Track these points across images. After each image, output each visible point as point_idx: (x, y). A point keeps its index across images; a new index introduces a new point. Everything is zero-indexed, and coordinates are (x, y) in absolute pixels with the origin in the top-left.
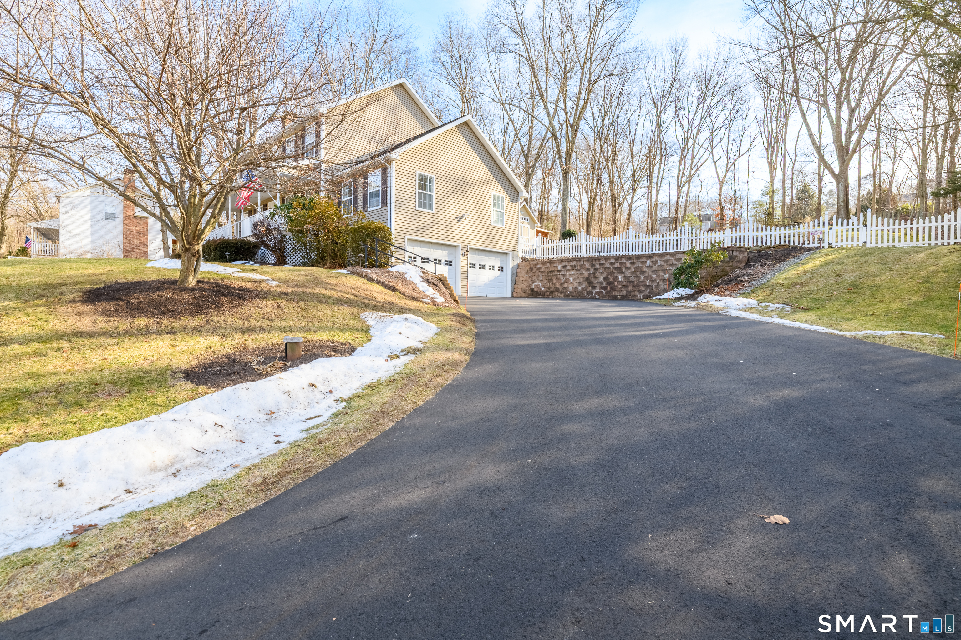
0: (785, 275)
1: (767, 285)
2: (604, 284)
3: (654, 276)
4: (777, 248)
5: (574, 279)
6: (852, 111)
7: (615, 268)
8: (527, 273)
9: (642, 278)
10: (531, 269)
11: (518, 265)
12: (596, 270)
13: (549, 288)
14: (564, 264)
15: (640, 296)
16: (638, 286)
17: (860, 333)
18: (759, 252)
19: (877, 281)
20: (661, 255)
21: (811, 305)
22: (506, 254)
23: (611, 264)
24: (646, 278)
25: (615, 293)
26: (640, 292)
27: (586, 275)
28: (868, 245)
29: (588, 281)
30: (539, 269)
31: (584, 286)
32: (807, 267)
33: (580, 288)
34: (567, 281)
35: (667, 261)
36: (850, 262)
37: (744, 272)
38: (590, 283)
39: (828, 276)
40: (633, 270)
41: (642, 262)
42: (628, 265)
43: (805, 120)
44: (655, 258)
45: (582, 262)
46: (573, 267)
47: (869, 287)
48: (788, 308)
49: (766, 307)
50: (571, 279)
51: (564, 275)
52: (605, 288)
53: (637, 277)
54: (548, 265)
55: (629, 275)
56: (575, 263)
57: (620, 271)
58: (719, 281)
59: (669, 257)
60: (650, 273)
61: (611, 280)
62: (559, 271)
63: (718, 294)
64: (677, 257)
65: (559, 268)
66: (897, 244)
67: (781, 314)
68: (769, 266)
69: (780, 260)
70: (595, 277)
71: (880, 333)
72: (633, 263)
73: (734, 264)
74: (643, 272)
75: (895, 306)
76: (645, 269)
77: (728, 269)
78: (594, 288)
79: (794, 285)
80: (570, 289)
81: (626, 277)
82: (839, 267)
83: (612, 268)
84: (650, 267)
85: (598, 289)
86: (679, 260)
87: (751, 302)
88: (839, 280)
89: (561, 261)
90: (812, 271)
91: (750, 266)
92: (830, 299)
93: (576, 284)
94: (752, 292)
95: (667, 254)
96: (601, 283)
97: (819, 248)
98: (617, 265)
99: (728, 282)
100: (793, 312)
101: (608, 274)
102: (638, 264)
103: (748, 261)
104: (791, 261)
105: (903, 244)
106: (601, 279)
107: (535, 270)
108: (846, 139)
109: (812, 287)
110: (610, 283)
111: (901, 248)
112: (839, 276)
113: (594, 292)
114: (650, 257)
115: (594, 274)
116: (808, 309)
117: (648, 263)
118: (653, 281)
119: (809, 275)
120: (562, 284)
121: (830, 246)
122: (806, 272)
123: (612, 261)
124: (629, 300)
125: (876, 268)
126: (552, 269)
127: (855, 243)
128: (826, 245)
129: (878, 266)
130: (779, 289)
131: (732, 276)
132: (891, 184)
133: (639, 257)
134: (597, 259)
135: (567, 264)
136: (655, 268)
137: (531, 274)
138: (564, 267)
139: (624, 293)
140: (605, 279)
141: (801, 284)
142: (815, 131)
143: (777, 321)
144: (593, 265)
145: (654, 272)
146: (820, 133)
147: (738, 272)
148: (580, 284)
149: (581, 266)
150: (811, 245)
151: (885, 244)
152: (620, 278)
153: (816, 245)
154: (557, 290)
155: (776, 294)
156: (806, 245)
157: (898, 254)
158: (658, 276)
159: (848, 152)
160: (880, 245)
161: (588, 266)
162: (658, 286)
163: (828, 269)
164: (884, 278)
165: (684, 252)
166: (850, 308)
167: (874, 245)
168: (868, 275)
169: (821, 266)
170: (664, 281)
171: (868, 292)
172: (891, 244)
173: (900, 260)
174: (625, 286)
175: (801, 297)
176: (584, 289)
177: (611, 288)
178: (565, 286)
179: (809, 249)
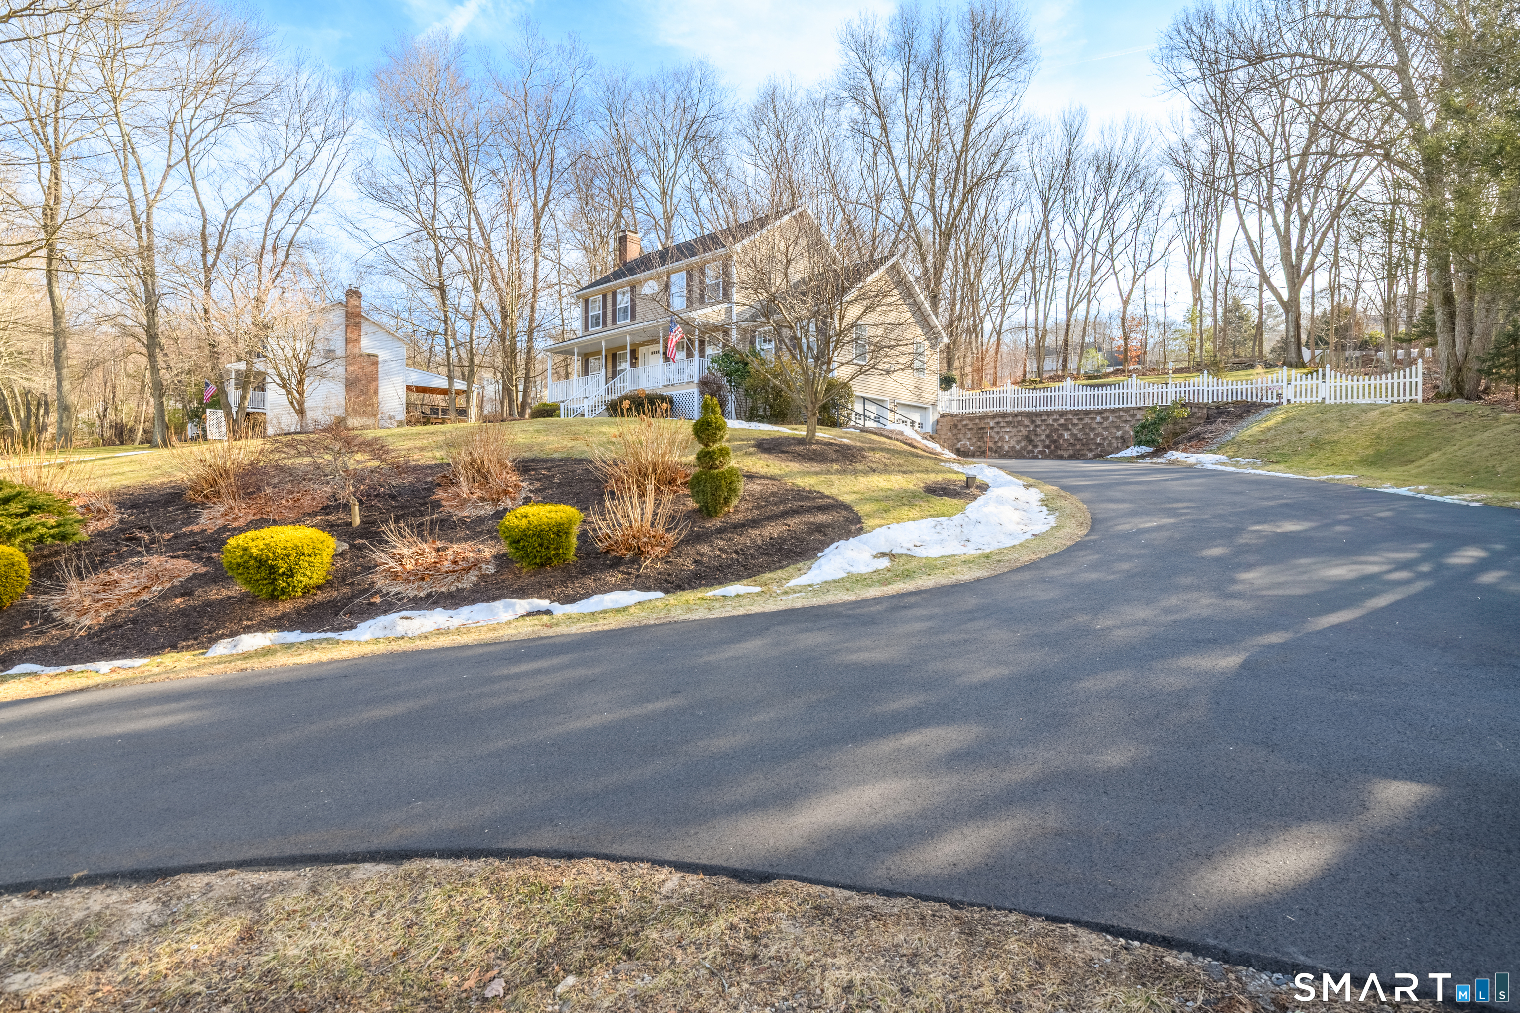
0: (1249, 432)
1: (1233, 441)
2: (1047, 442)
3: (1106, 433)
4: (1236, 404)
5: (1011, 437)
6: (1305, 220)
7: (1060, 425)
8: (950, 430)
9: (1092, 436)
10: (956, 426)
11: (937, 422)
12: (1036, 426)
13: (980, 447)
14: (997, 420)
15: (1091, 455)
16: (1088, 444)
17: (1324, 478)
18: (1218, 408)
19: (1336, 437)
20: (1113, 411)
21: (1279, 459)
22: (925, 408)
23: (1055, 420)
24: (1097, 435)
25: (1060, 452)
26: (1090, 450)
27: (1025, 432)
28: (1327, 401)
29: (1028, 439)
30: (966, 425)
31: (1023, 444)
32: (1269, 424)
33: (1018, 447)
34: (1002, 439)
35: (1120, 417)
36: (1311, 419)
37: (1205, 429)
38: (1030, 441)
39: (1291, 433)
40: (1080, 426)
41: (1092, 419)
42: (1075, 421)
43: (1243, 224)
44: (1106, 415)
45: (1019, 419)
46: (1009, 424)
47: (1329, 443)
48: (1259, 462)
49: (1238, 462)
50: (1007, 437)
51: (998, 433)
52: (1049, 447)
53: (1085, 434)
54: (977, 421)
55: (1076, 432)
56: (1010, 419)
57: (1065, 427)
58: (1179, 438)
59: (1121, 413)
60: (1101, 430)
61: (1056, 437)
62: (992, 428)
63: (1183, 451)
64: (1131, 412)
65: (991, 424)
66: (1355, 401)
67: (1254, 466)
68: (1231, 423)
69: (1240, 417)
70: (1036, 435)
71: (1338, 477)
72: (1080, 420)
73: (1193, 420)
74: (1093, 430)
75: (1350, 458)
76: (1094, 426)
77: (1187, 426)
78: (1035, 446)
79: (1260, 441)
80: (1006, 448)
81: (1072, 435)
82: (1301, 424)
83: (1056, 425)
84: (1101, 423)
85: (1040, 448)
86: (1133, 416)
87: (1222, 457)
88: (1302, 436)
89: (994, 417)
90: (1275, 427)
91: (1211, 423)
92: (1295, 453)
93: (1013, 443)
94: (1219, 448)
95: (1120, 409)
96: (1043, 441)
97: (1277, 404)
98: (1062, 421)
99: (1190, 439)
100: (1265, 465)
101: (1052, 431)
102: (1087, 420)
103: (1208, 418)
104: (1252, 418)
105: (1361, 401)
106: (1043, 437)
107: (960, 427)
108: (1297, 256)
109: (1277, 443)
110: (1055, 442)
111: (1358, 405)
112: (1301, 433)
113: (1036, 451)
114: (1100, 412)
115: (1034, 431)
116: (1277, 462)
117: (1099, 419)
118: (1104, 439)
119: (1273, 432)
120: (995, 442)
121: (1289, 401)
122: (1269, 429)
123: (1056, 417)
124: (1077, 459)
125: (1335, 425)
126: (982, 425)
127: (1314, 399)
128: (1285, 401)
129: (1337, 423)
130: (1245, 445)
131: (1192, 433)
132: (1355, 303)
133: (1087, 413)
134: (1038, 414)
135: (1000, 420)
136: (1106, 424)
137: (955, 431)
138: (998, 423)
139: (1071, 452)
140: (1048, 436)
141: (1267, 441)
142: (1255, 237)
143: (1253, 471)
144: (1033, 422)
145: (1106, 429)
146: (1261, 239)
147: (1199, 429)
148: (1018, 442)
149: (1018, 422)
150: (1270, 401)
151: (1344, 401)
152: (1066, 436)
153: (1275, 401)
154: (990, 449)
155: (1243, 450)
156: (1264, 401)
157: (1354, 411)
158: (1110, 433)
159: (1299, 273)
160: (1338, 401)
161: (1026, 422)
162: (1110, 444)
163: (1290, 426)
164: (1342, 434)
165: (1139, 408)
166: (1313, 460)
167: (1333, 401)
168: (1328, 432)
169: (1283, 423)
170: (1117, 438)
171: (1328, 447)
172: (1349, 401)
173: (1357, 418)
174: (1073, 445)
175: (1269, 452)
176: (1023, 448)
177: (1056, 447)
178: (1000, 444)
179: (1268, 406)
